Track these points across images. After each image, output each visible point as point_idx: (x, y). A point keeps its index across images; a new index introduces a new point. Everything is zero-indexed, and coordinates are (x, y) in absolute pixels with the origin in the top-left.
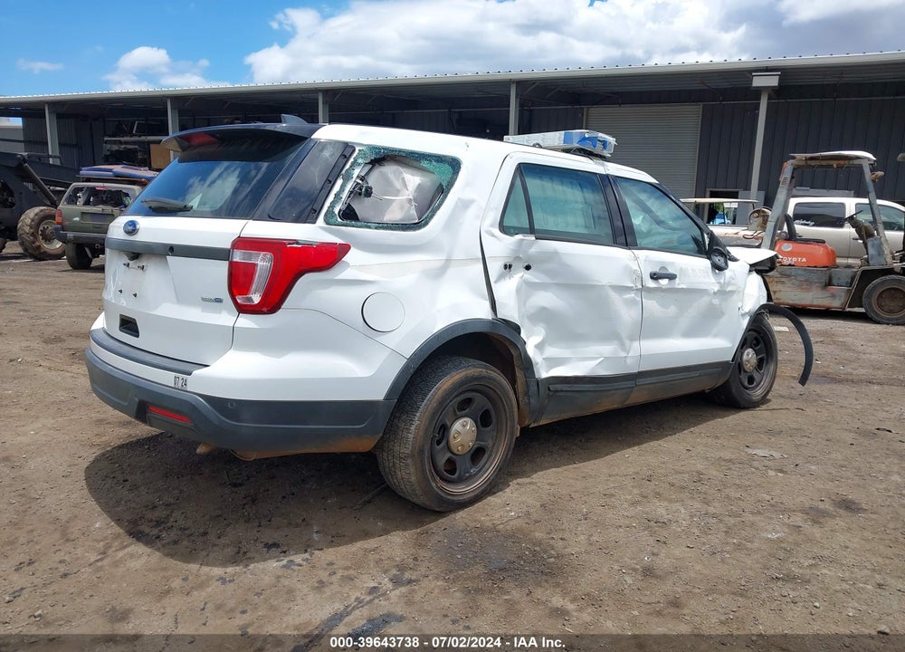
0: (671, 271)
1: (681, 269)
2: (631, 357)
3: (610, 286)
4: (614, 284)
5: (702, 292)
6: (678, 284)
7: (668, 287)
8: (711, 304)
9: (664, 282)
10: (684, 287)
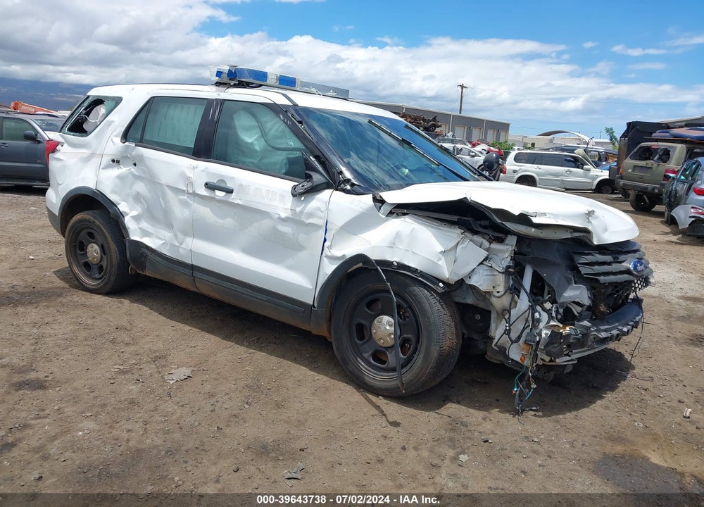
0: (230, 185)
1: (241, 185)
2: (184, 249)
3: (167, 186)
4: (171, 185)
5: (265, 214)
6: (233, 198)
7: (224, 199)
8: (275, 230)
9: (220, 194)
10: (240, 202)
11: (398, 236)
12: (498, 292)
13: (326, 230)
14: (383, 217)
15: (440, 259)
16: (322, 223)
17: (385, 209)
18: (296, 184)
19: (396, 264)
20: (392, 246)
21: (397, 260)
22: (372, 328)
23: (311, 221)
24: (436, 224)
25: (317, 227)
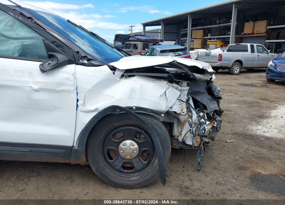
5: (14, 88)
11: (133, 90)
12: (183, 113)
13: (77, 93)
14: (118, 79)
15: (160, 101)
16: (73, 88)
17: (118, 73)
18: (42, 63)
19: (134, 108)
20: (130, 97)
21: (136, 105)
22: (119, 150)
23: (62, 88)
24: (152, 79)
25: (69, 91)
